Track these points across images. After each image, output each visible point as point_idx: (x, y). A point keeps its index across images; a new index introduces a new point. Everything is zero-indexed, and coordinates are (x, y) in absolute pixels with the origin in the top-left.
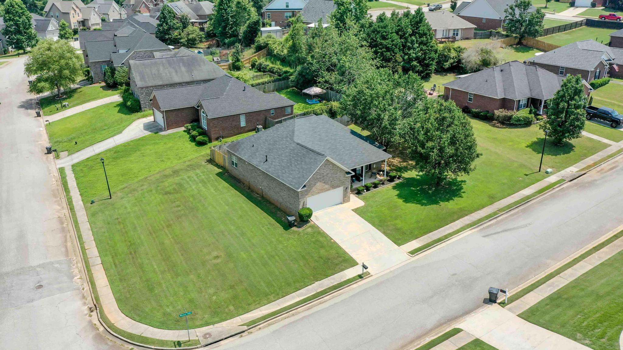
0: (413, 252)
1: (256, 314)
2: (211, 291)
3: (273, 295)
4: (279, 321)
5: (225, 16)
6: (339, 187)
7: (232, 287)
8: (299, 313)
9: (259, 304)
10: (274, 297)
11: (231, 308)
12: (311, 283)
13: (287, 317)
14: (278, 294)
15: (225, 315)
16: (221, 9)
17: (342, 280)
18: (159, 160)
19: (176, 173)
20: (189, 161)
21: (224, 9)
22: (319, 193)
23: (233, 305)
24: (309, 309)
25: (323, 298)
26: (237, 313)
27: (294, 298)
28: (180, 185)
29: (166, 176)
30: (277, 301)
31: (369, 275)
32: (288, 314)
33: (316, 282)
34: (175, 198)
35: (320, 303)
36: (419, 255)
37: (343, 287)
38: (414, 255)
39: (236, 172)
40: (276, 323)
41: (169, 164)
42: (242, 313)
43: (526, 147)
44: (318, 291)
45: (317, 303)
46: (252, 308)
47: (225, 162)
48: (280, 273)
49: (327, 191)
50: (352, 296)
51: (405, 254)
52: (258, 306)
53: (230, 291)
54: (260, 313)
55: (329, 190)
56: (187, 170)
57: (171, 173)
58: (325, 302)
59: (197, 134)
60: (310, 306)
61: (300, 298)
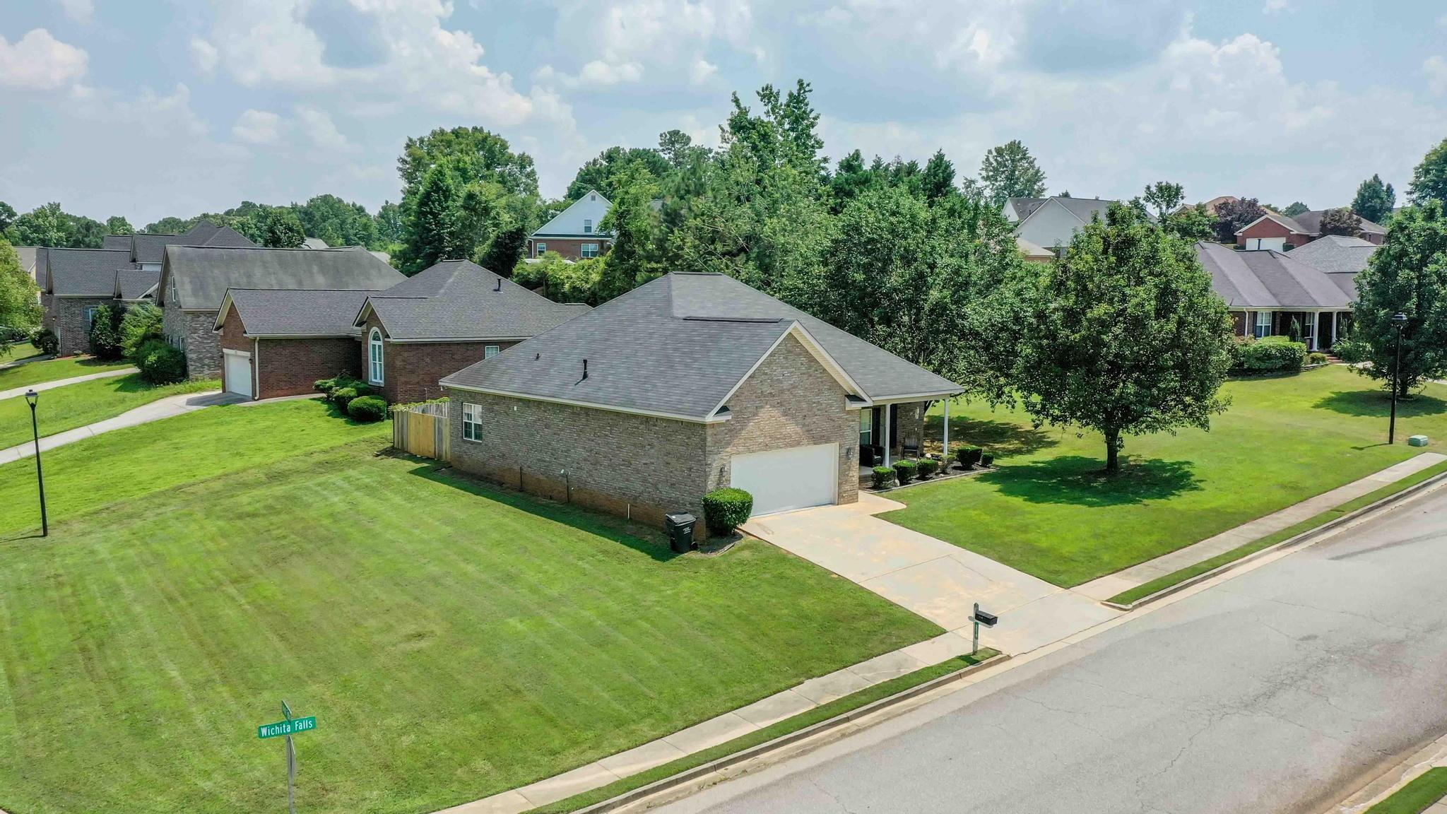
0: (1123, 600)
1: (587, 779)
2: (396, 721)
3: (649, 721)
4: (690, 794)
5: (434, 230)
6: (827, 440)
7: (481, 706)
8: (766, 765)
9: (599, 750)
10: (653, 727)
11: (481, 764)
12: (790, 683)
13: (721, 781)
14: (667, 719)
15: (455, 786)
16: (425, 214)
17: (905, 671)
18: (228, 453)
19: (276, 477)
20: (325, 452)
21: (431, 213)
22: (767, 447)
23: (489, 758)
24: (804, 752)
25: (848, 719)
26: (508, 780)
27: (729, 726)
28: (292, 499)
29: (246, 486)
30: (667, 739)
31: (1000, 656)
32: (722, 771)
33: (808, 682)
34: (272, 524)
35: (844, 736)
36: (1147, 606)
37: (916, 688)
38: (1130, 606)
39: (476, 456)
40: (678, 799)
41: (257, 459)
42: (529, 779)
43: (1313, 407)
44: (823, 703)
45: (830, 736)
46: (571, 761)
47: (441, 440)
48: (663, 660)
49: (792, 446)
50: (960, 710)
51: (1099, 604)
52: (590, 754)
53: (473, 717)
54: (605, 773)
55: (798, 444)
56: (313, 472)
57: (264, 478)
58: (858, 731)
59: (353, 394)
60: (805, 745)
61: (758, 724)
